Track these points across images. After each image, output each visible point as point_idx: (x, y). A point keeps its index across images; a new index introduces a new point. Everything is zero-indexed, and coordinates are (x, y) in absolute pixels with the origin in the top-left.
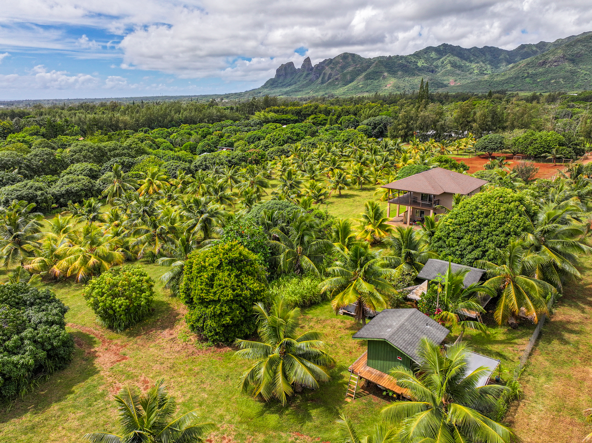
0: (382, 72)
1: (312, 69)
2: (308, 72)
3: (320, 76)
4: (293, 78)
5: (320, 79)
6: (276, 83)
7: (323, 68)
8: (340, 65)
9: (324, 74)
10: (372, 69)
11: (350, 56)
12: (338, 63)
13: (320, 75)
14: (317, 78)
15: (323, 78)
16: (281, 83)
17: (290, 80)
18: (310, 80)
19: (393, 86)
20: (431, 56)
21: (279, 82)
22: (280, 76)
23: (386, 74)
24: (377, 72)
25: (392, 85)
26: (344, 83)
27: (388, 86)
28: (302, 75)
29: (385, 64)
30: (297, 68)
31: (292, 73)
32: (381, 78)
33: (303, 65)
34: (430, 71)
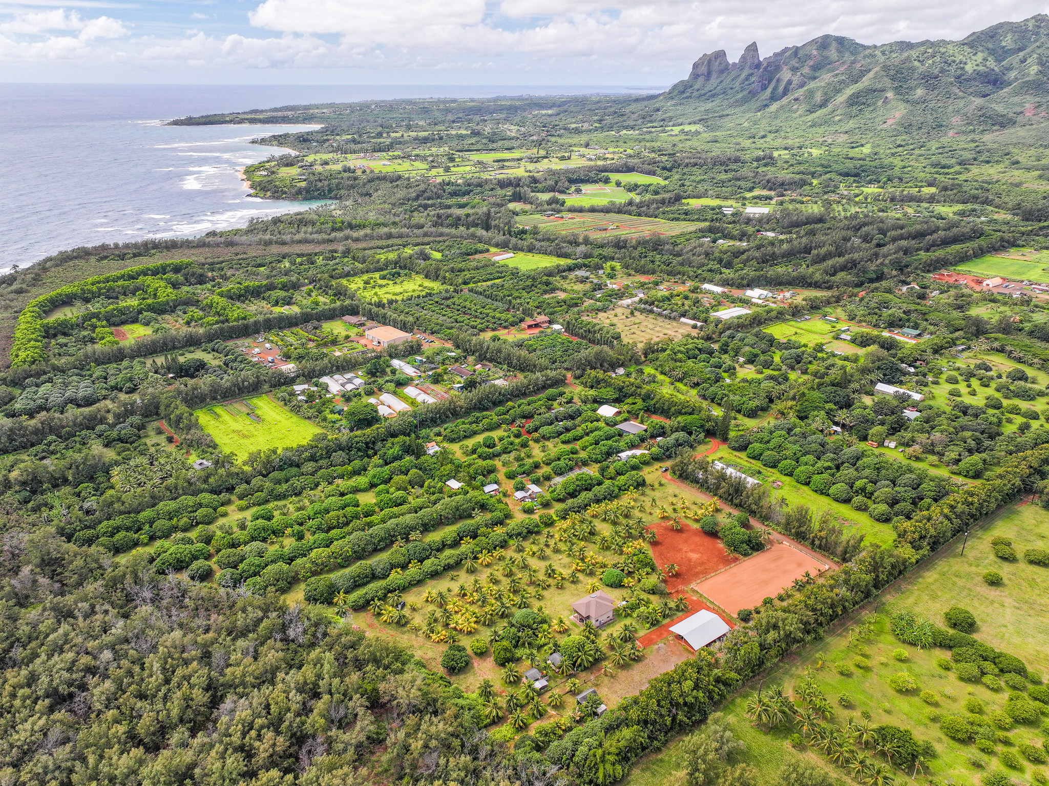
0: (883, 91)
1: (758, 66)
2: (751, 71)
3: (769, 83)
4: (721, 82)
5: (769, 90)
6: (690, 90)
7: (778, 69)
8: (811, 63)
9: (778, 81)
10: (866, 84)
11: (834, 44)
12: (808, 57)
13: (770, 81)
14: (764, 88)
15: (775, 89)
16: (698, 90)
17: (715, 85)
18: (750, 92)
19: (898, 124)
20: (1004, 44)
21: (696, 87)
22: (698, 76)
23: (890, 95)
24: (874, 91)
25: (897, 120)
26: (808, 107)
27: (890, 122)
28: (739, 75)
29: (892, 73)
30: (731, 62)
31: (722, 72)
32: (880, 103)
33: (743, 58)
34: (988, 82)
